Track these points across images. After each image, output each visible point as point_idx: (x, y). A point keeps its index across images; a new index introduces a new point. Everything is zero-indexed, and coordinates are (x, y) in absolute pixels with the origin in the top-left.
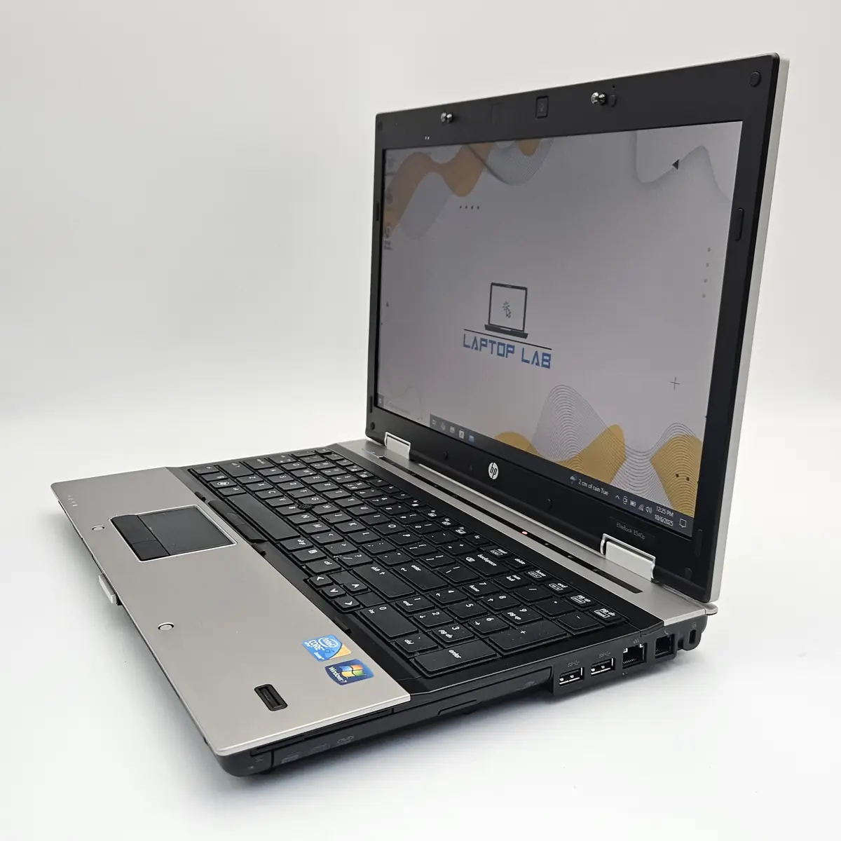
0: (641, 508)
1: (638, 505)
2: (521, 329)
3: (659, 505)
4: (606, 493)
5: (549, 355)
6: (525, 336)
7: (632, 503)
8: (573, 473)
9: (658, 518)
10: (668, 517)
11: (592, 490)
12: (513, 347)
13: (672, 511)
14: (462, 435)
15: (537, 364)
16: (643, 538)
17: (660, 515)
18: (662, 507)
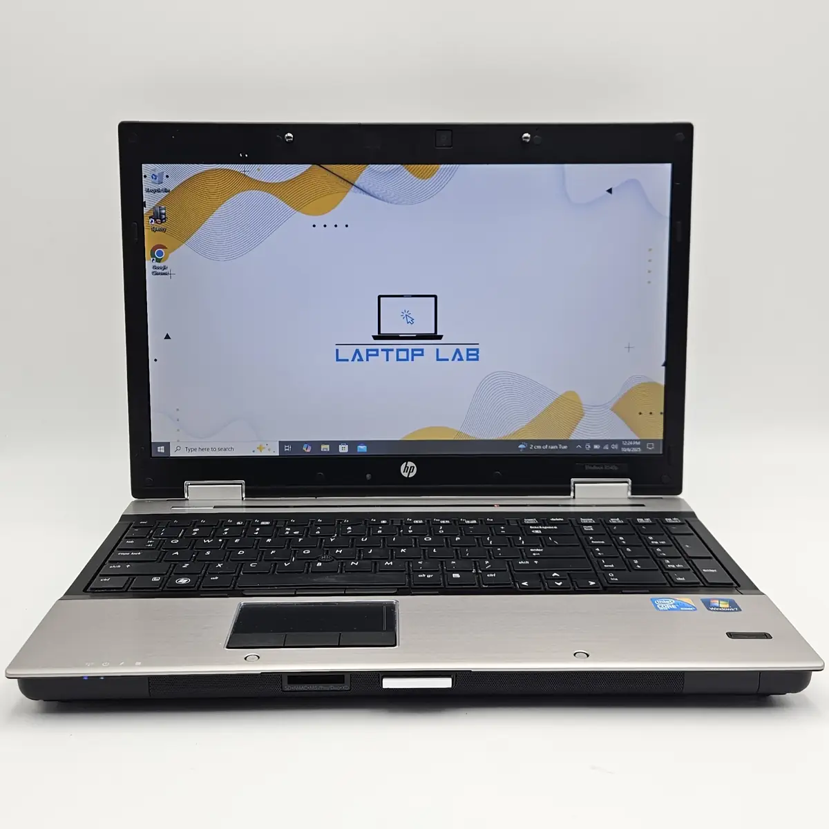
0: (606, 447)
1: (602, 446)
2: (433, 332)
3: (624, 440)
4: (565, 447)
5: (477, 350)
6: (440, 337)
7: (596, 447)
8: (520, 442)
9: (624, 450)
10: (636, 446)
11: (548, 449)
12: (422, 350)
13: (638, 441)
14: (344, 449)
15: (461, 359)
16: (616, 468)
17: (626, 447)
18: (627, 440)
